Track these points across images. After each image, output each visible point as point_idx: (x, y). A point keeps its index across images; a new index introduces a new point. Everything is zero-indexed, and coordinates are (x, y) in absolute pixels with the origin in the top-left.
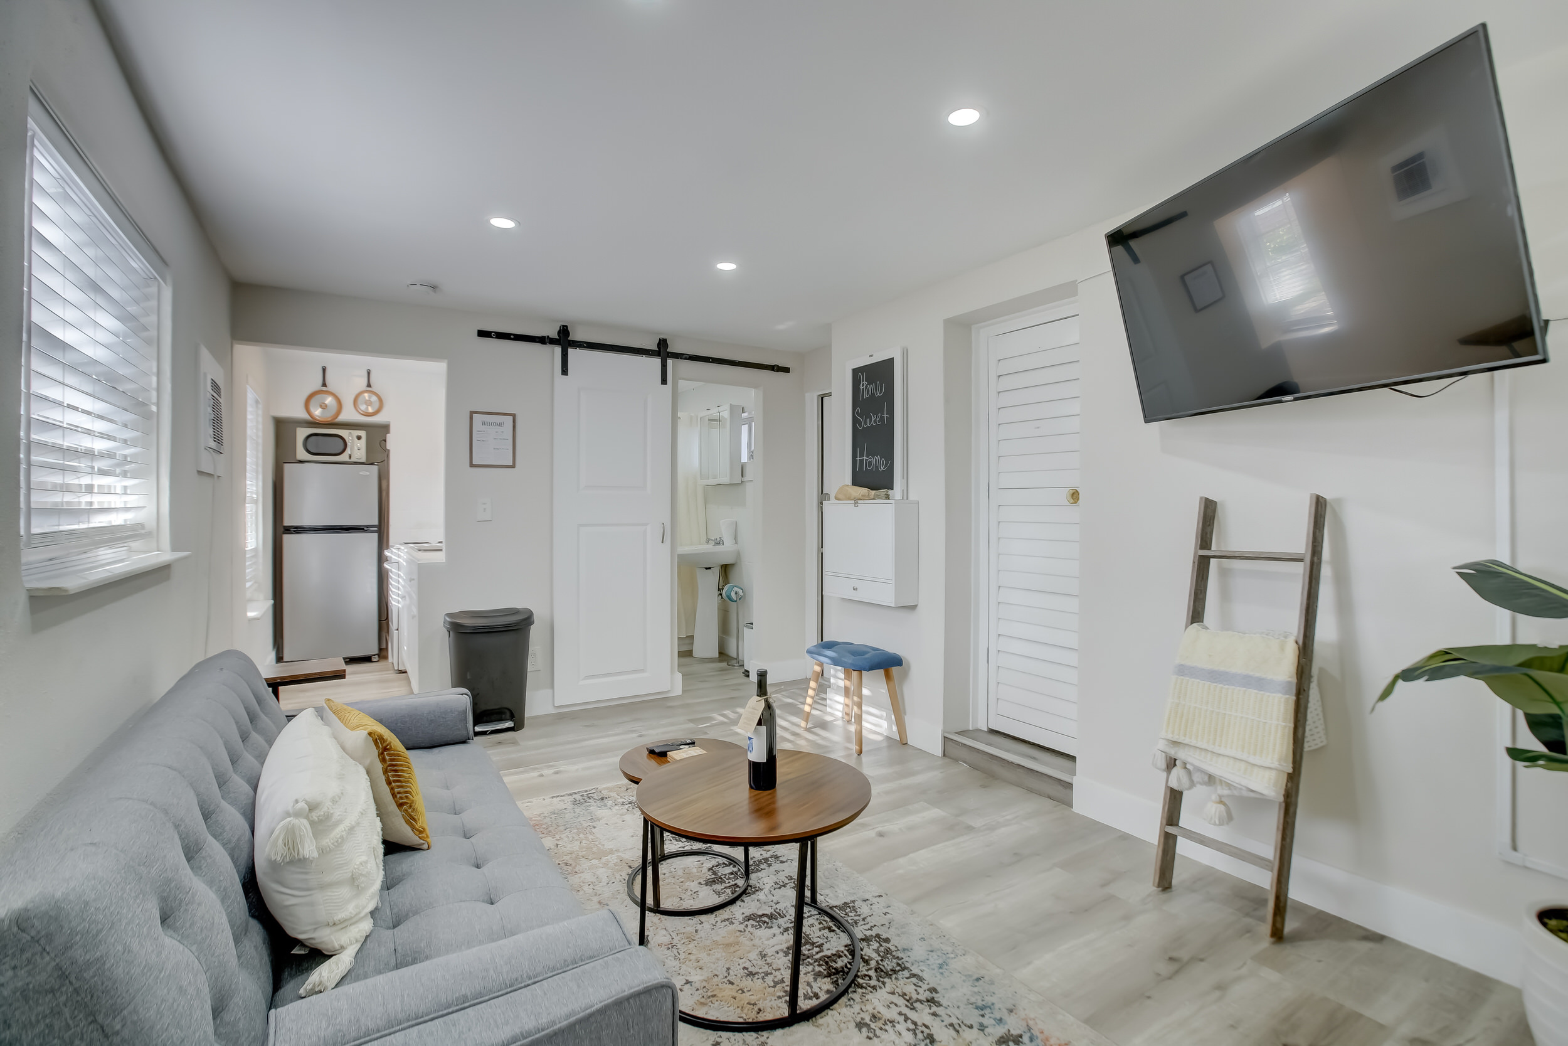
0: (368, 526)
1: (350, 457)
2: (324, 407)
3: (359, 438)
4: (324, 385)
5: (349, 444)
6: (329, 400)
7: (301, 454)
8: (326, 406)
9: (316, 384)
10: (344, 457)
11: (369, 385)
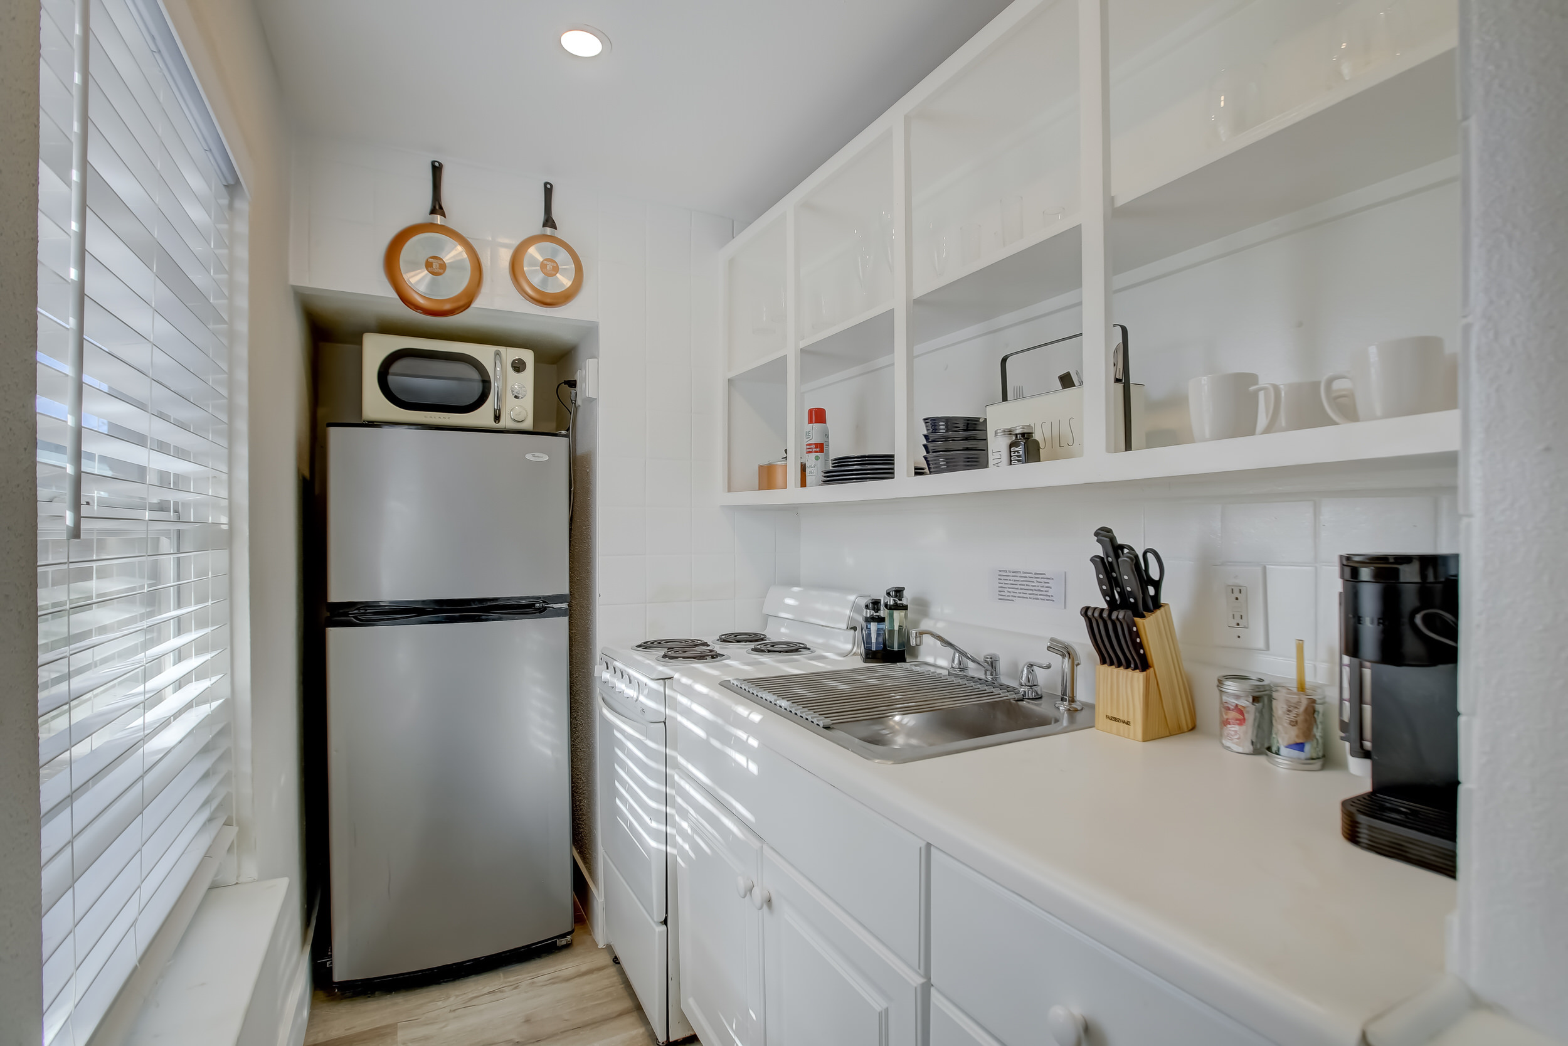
0: (546, 599)
1: (497, 418)
2: (435, 266)
3: (518, 366)
4: (437, 208)
5: (494, 385)
6: (454, 253)
7: (375, 403)
8: (443, 266)
9: (418, 209)
10: (482, 416)
11: (549, 222)
